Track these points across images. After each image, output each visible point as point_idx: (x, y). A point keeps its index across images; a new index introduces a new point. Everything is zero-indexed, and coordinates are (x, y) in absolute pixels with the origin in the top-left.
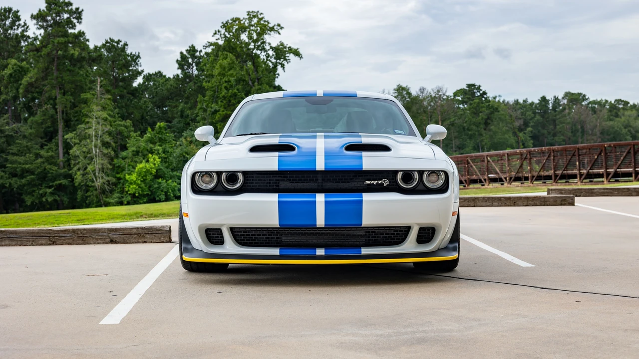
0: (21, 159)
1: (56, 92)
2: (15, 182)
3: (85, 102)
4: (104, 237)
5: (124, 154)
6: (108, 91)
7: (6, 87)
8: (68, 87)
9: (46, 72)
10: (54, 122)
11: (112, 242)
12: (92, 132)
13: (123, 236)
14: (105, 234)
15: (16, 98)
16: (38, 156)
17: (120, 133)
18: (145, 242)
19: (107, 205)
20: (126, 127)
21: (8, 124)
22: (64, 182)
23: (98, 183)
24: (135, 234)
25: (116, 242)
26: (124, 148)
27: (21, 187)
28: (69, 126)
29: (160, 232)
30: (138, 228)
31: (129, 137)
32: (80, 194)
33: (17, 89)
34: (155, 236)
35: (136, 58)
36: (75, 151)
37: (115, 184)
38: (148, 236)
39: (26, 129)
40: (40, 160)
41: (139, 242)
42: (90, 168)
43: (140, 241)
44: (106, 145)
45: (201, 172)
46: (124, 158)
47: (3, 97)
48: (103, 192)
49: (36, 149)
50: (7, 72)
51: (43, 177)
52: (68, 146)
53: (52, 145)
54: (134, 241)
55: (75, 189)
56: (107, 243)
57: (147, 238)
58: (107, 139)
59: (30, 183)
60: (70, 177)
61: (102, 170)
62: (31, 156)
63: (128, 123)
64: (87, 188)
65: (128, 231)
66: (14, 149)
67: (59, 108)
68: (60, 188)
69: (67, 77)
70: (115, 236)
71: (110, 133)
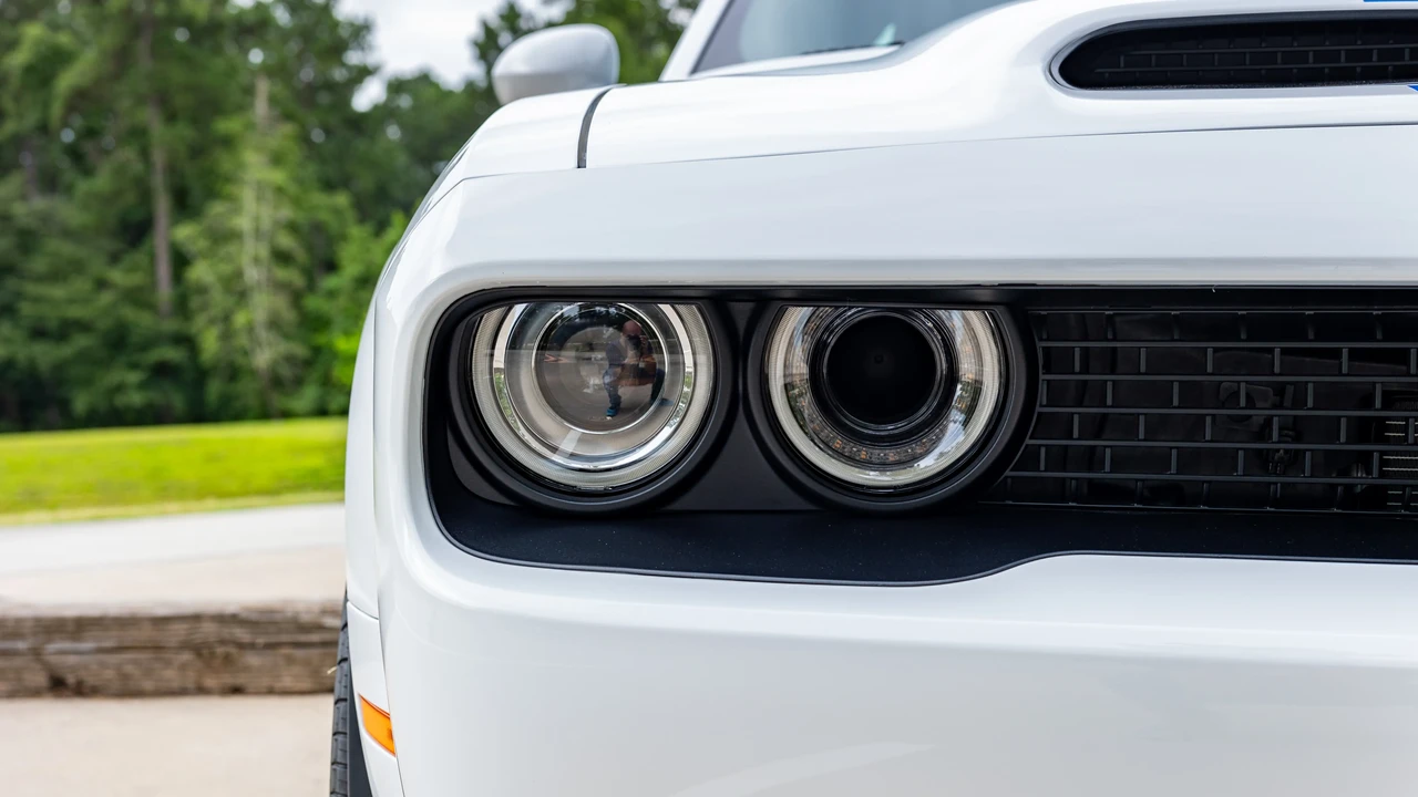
0: (58, 292)
1: (150, 116)
2: (45, 355)
3: (228, 142)
4: (18, 662)
5: (331, 282)
6: (288, 117)
7: (17, 99)
8: (181, 101)
9: (121, 59)
10: (146, 195)
11: (59, 686)
12: (243, 223)
13: (114, 659)
14: (21, 645)
15: (44, 129)
16: (102, 284)
17: (318, 228)
18: (237, 691)
19: (286, 415)
20: (337, 212)
21: (24, 197)
22: (172, 354)
23: (263, 358)
24: (186, 646)
25: (81, 690)
26: (331, 266)
27: (60, 367)
28: (185, 204)
29: (315, 637)
30: (196, 618)
31: (344, 237)
32: (214, 389)
33: (46, 105)
34: (290, 660)
35: (360, 31)
36: (200, 272)
37: (308, 363)
38: (253, 660)
39: (70, 212)
40: (106, 298)
41: (201, 691)
42: (240, 319)
43: (210, 682)
44: (282, 257)
45: (539, 296)
46: (332, 294)
47: (10, 127)
48: (276, 382)
49: (98, 266)
50: (18, 59)
51: (118, 342)
52: (181, 261)
53: (139, 257)
54: (175, 685)
55: (201, 375)
56: (35, 693)
57: (247, 669)
58: (286, 241)
59: (83, 357)
60: (187, 342)
61: (274, 324)
62: (81, 285)
63: (342, 199)
64: (234, 373)
65: (145, 634)
66: (39, 264)
67: (159, 158)
68: (162, 371)
69: (177, 74)
70: (72, 660)
71: (292, 227)
